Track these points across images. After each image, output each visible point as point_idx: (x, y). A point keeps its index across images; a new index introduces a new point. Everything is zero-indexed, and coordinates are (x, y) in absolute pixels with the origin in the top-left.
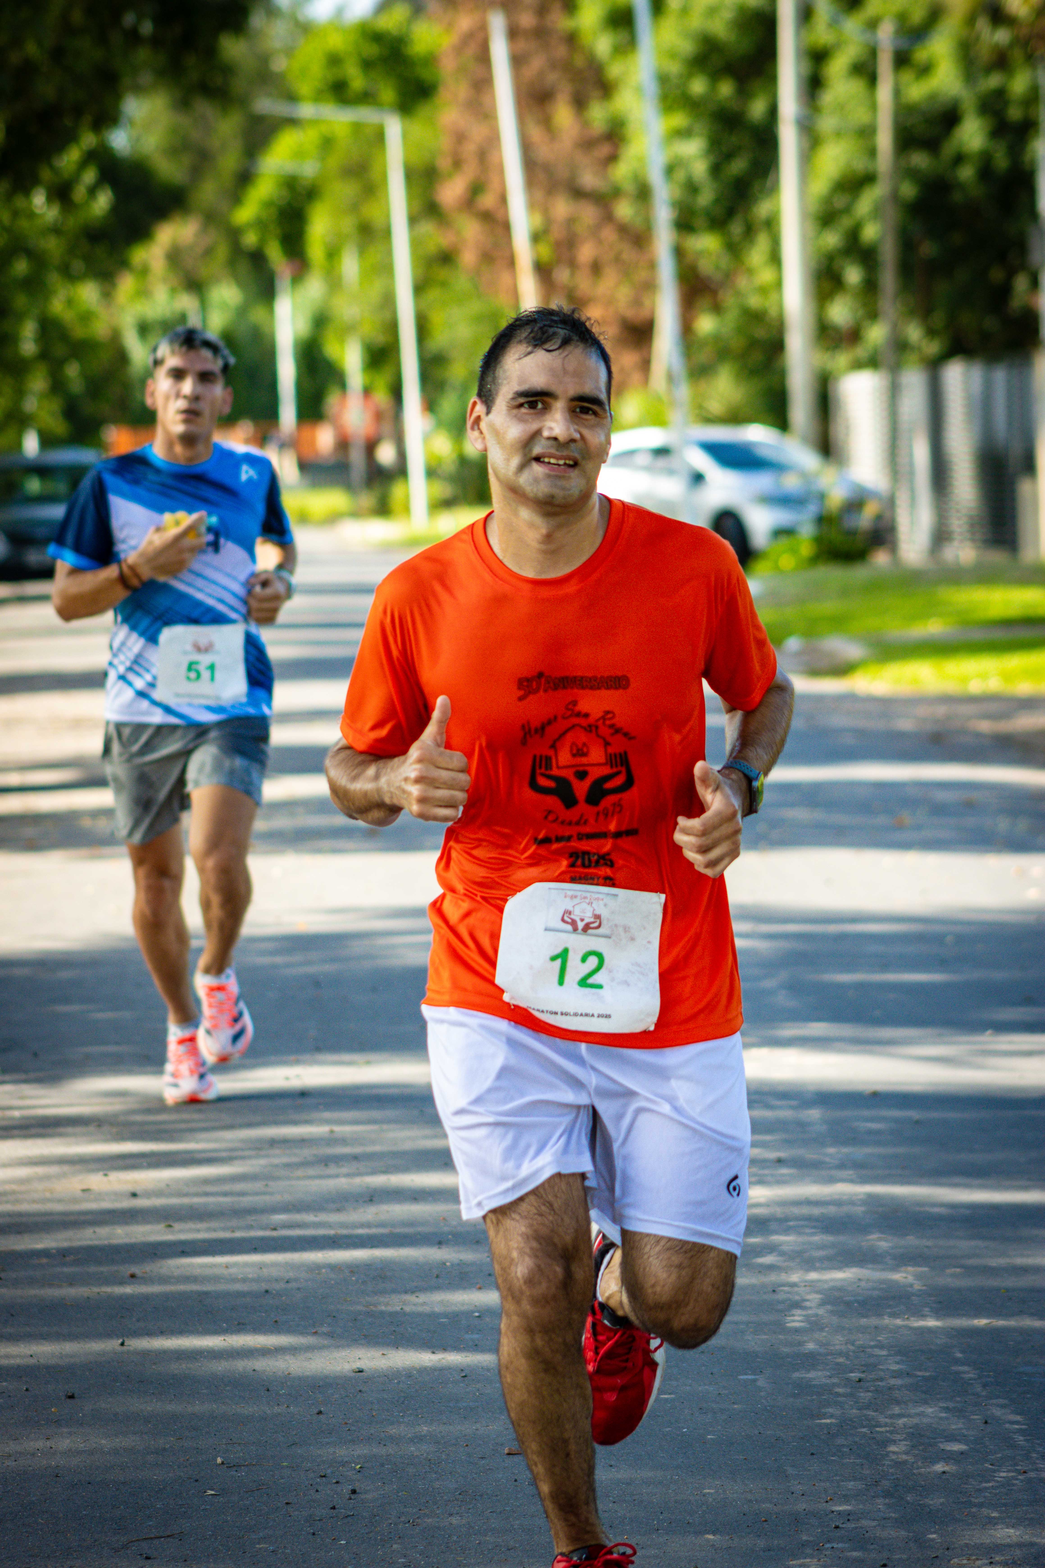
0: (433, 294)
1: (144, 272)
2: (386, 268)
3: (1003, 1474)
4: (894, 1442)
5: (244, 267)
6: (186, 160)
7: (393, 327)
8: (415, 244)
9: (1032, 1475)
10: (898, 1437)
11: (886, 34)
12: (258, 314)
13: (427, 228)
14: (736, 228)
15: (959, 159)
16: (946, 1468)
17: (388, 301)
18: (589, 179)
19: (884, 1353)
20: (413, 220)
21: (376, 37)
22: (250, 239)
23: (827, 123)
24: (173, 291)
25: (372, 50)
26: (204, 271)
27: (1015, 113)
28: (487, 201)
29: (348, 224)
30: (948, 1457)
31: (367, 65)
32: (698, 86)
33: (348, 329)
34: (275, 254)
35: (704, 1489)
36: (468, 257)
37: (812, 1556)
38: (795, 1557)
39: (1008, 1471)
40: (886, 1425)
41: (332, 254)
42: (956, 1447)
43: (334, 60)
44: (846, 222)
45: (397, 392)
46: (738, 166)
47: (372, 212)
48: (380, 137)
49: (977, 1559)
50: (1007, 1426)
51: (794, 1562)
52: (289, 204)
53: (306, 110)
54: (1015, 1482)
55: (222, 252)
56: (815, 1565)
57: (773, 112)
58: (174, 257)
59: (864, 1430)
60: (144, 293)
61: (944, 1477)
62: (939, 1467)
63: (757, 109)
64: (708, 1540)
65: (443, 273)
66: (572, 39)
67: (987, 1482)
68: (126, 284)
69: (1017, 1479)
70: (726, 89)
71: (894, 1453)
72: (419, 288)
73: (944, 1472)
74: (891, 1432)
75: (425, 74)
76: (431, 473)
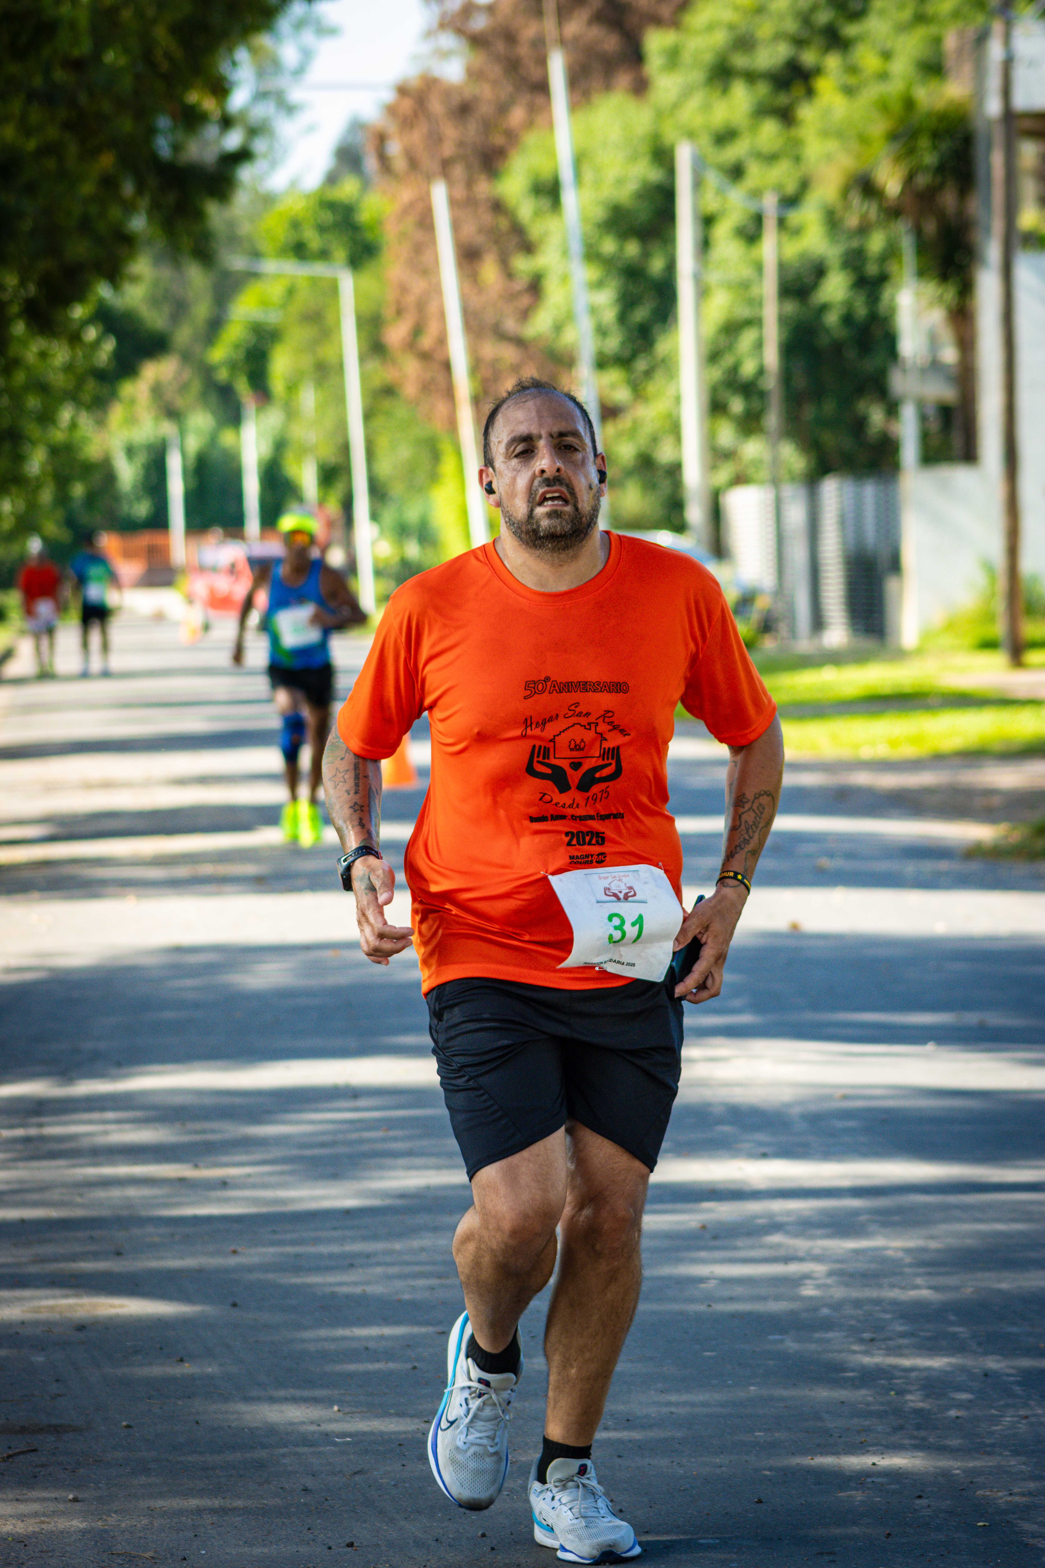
0: (379, 421)
1: (133, 402)
2: (340, 399)
3: (1008, 1419)
4: (910, 1392)
5: (213, 398)
6: (166, 309)
7: (345, 449)
8: (365, 378)
9: (1033, 1419)
10: (913, 1388)
11: (770, 203)
12: (227, 438)
13: (374, 365)
14: (641, 365)
15: (824, 308)
16: (959, 1414)
17: (342, 427)
18: (510, 325)
19: (888, 1316)
20: (362, 359)
21: (331, 206)
22: (223, 375)
23: (713, 277)
24: (157, 419)
25: (328, 217)
26: (180, 403)
27: (872, 269)
28: (426, 342)
29: (306, 361)
30: (959, 1405)
31: (322, 229)
32: (609, 246)
33: (304, 451)
34: (243, 387)
35: (755, 1432)
36: (410, 389)
37: (857, 1489)
38: (842, 1490)
39: (1012, 1416)
40: (900, 1378)
41: (292, 387)
42: (964, 1396)
43: (295, 225)
44: (728, 361)
45: (347, 505)
46: (640, 314)
47: (327, 352)
48: (333, 290)
49: (998, 1491)
50: (1005, 1378)
51: (842, 1494)
52: (255, 346)
53: (270, 266)
54: (1020, 1425)
55: (196, 386)
56: (861, 1496)
57: (671, 267)
58: (157, 390)
59: (882, 1382)
60: (132, 420)
61: (959, 1421)
62: (953, 1413)
63: (657, 265)
64: (765, 1476)
65: (387, 404)
66: (498, 206)
67: (996, 1425)
68: (117, 414)
69: (1020, 1423)
70: (632, 249)
71: (911, 1401)
72: (368, 416)
73: (958, 1417)
74: (907, 1384)
75: (369, 236)
76: (379, 573)
